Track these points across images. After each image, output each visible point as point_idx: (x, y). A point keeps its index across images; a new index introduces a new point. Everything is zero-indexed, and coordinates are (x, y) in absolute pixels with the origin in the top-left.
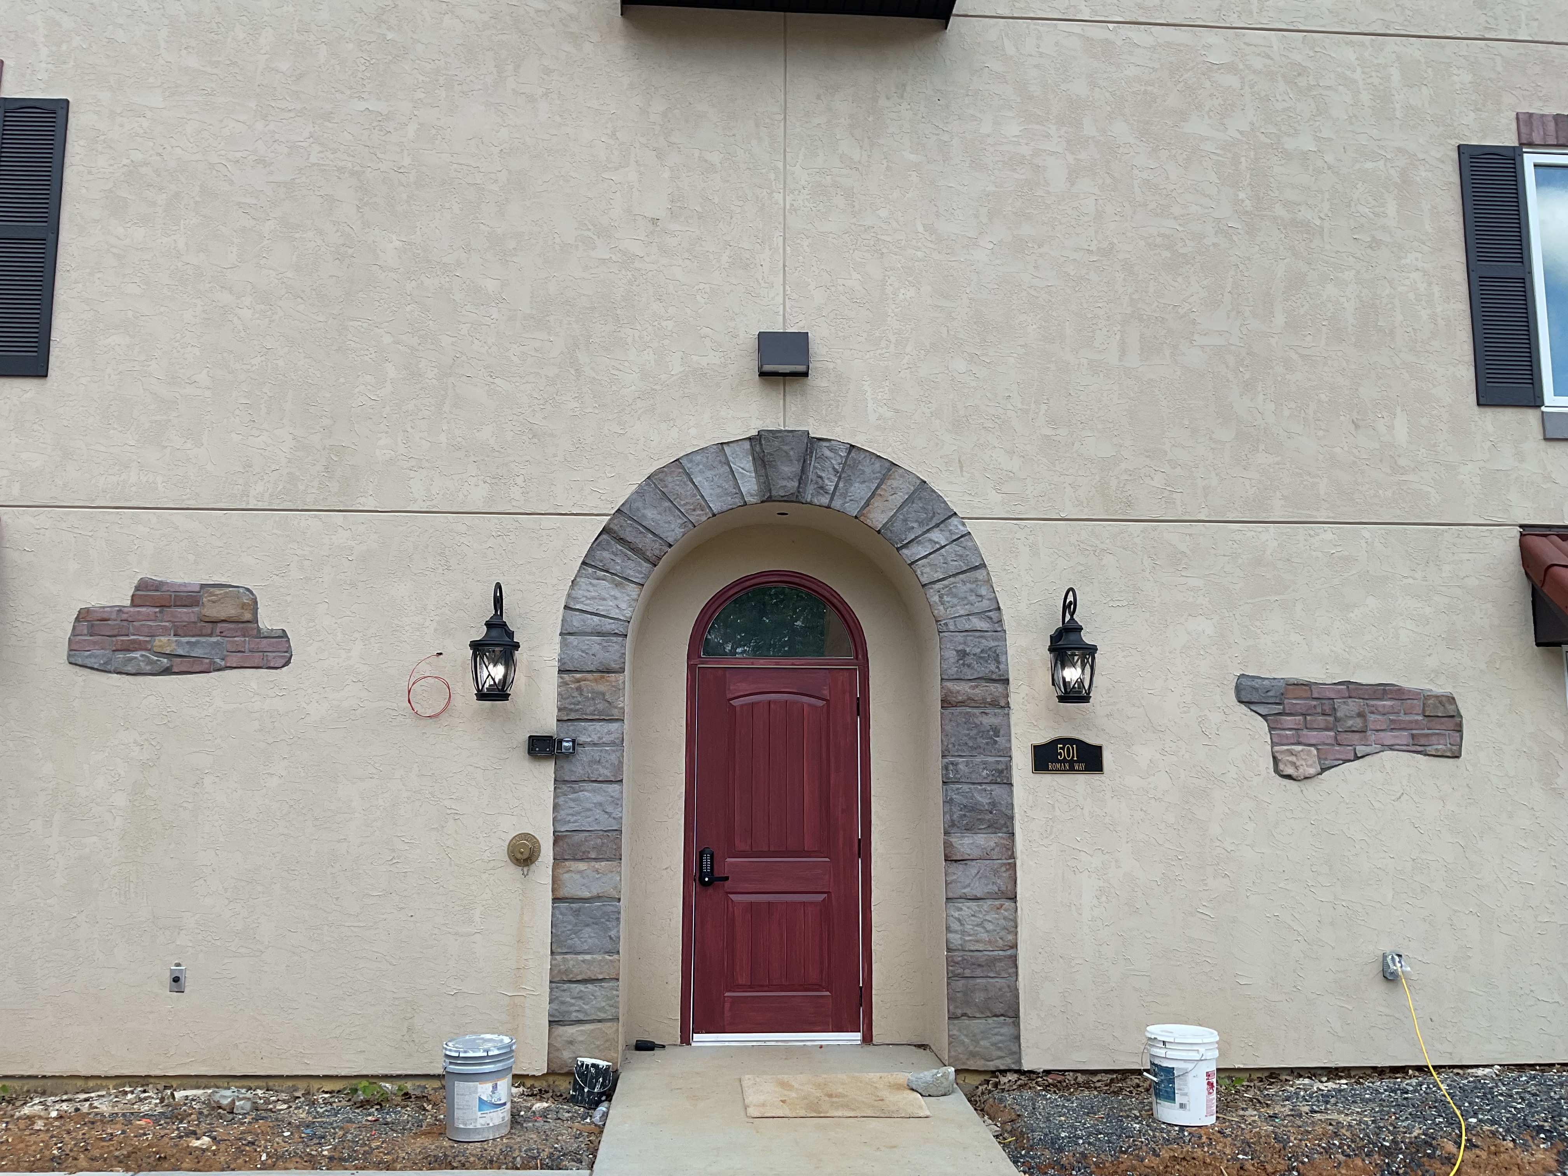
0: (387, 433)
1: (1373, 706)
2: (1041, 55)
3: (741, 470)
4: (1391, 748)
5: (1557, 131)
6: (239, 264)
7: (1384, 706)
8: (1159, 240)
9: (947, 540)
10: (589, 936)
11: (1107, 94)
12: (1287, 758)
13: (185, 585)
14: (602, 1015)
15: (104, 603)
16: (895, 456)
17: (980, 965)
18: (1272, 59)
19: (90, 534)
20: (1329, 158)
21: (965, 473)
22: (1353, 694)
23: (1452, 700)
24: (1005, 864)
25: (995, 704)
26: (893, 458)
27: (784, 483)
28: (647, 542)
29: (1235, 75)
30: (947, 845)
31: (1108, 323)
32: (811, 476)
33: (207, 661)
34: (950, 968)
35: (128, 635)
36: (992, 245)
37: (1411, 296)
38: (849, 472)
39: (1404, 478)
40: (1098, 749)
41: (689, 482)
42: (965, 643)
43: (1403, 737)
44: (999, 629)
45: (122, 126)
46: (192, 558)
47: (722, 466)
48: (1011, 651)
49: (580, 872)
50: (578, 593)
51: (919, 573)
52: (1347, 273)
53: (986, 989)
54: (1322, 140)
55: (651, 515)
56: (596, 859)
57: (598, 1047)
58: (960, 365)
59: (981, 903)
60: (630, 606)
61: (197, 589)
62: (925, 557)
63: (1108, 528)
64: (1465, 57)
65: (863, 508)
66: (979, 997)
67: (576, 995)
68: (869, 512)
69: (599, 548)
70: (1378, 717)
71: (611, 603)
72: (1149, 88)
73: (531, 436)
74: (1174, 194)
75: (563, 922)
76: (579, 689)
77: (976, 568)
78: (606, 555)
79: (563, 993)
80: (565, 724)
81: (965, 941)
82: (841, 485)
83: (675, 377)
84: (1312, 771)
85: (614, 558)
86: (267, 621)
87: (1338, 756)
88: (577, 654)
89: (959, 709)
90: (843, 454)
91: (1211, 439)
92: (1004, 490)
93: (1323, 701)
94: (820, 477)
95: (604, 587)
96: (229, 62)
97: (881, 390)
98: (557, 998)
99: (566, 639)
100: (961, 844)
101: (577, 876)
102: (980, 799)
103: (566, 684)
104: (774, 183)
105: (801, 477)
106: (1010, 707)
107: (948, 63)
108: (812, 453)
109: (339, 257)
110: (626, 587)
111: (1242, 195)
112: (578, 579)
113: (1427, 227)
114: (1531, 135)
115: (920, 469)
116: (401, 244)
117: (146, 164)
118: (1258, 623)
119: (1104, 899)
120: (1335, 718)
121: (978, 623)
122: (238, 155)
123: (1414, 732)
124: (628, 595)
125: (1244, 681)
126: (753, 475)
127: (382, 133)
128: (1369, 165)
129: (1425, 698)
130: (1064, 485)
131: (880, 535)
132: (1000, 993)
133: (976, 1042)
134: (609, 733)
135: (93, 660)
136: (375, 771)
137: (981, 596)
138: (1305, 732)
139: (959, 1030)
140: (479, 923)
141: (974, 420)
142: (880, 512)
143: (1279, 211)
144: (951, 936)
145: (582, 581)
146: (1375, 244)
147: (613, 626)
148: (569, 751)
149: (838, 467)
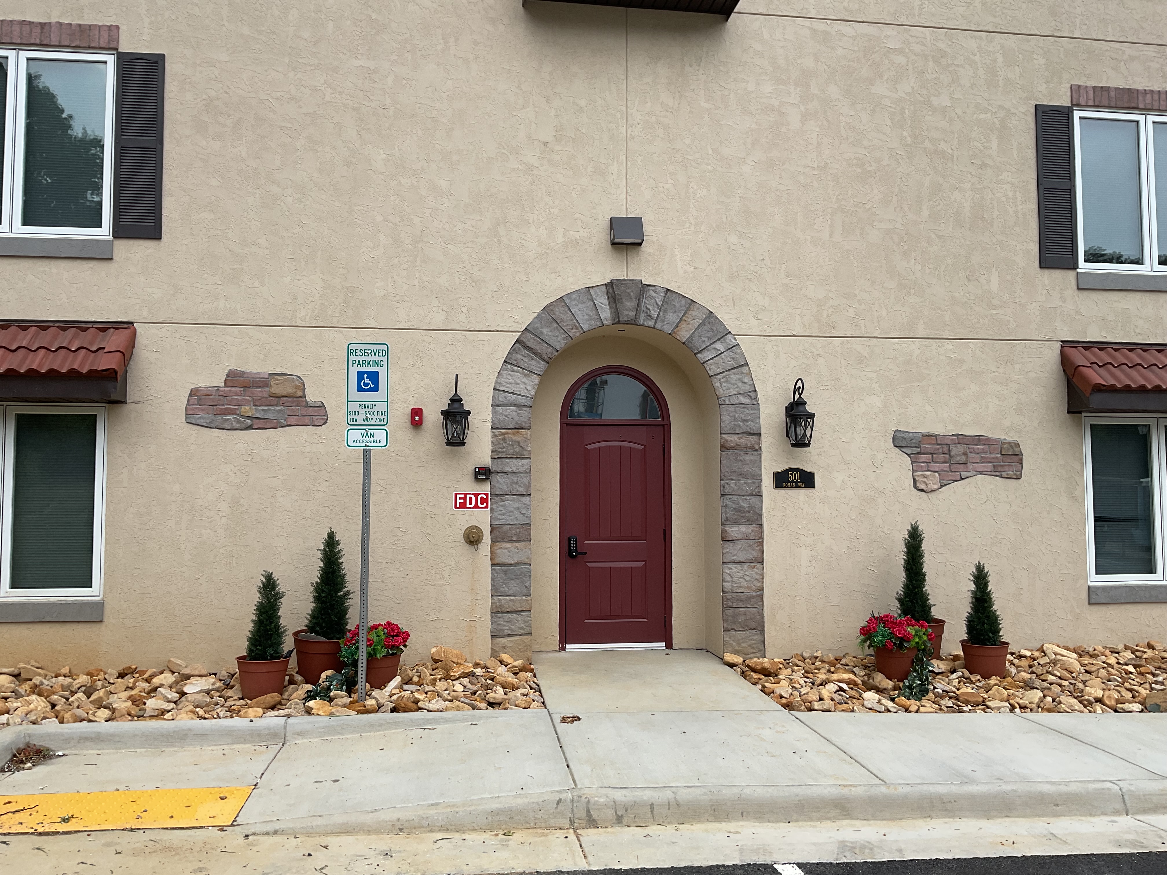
0: (381, 278)
1: (972, 449)
2: (785, 40)
3: (600, 304)
4: (981, 473)
5: (1094, 97)
6: (283, 167)
7: (978, 448)
8: (855, 161)
9: (725, 348)
10: (513, 586)
11: (826, 67)
12: (922, 479)
13: (259, 374)
14: (522, 632)
15: (207, 385)
16: (694, 296)
17: (742, 601)
18: (926, 46)
19: (196, 341)
20: (959, 111)
21: (736, 307)
22: (961, 442)
23: (1018, 445)
24: (757, 542)
25: (752, 448)
26: (693, 297)
27: (626, 313)
28: (543, 349)
29: (904, 56)
30: (723, 531)
31: (823, 214)
32: (643, 308)
33: (275, 421)
34: (724, 602)
35: (223, 405)
36: (754, 164)
37: (1004, 199)
38: (666, 306)
39: (995, 312)
40: (813, 474)
41: (569, 312)
42: (735, 412)
43: (988, 467)
44: (755, 403)
45: (200, 73)
46: (262, 356)
47: (589, 302)
48: (762, 416)
49: (507, 549)
50: (502, 380)
51: (708, 369)
52: (966, 184)
53: (745, 614)
54: (954, 100)
55: (545, 332)
56: (516, 541)
57: (520, 649)
58: (733, 239)
59: (743, 565)
60: (534, 388)
61: (267, 376)
62: (712, 359)
63: (821, 341)
64: (1042, 48)
65: (674, 328)
66: (741, 619)
67: (506, 620)
68: (678, 331)
69: (514, 352)
70: (974, 455)
71: (522, 386)
72: (851, 63)
73: (471, 282)
74: (864, 132)
75: (497, 578)
76: (504, 439)
77: (742, 366)
78: (518, 356)
79: (499, 619)
80: (495, 460)
81: (733, 587)
82: (661, 314)
83: (559, 245)
84: (936, 487)
85: (523, 358)
86: (312, 396)
87: (950, 478)
88: (502, 418)
89: (731, 451)
90: (662, 294)
91: (883, 287)
92: (760, 317)
93: (943, 446)
94: (649, 309)
95: (518, 376)
96: (269, 31)
97: (686, 254)
98: (495, 622)
99: (495, 409)
100: (732, 531)
101: (506, 551)
102: (743, 505)
103: (495, 436)
104: (620, 120)
105: (637, 309)
106: (761, 450)
107: (728, 43)
108: (644, 294)
109: (347, 164)
110: (531, 377)
111: (905, 134)
112: (502, 372)
113: (1016, 157)
114: (1079, 99)
115: (709, 304)
116: (386, 155)
117: (218, 99)
118: (907, 399)
119: (814, 562)
120: (950, 455)
121: (743, 399)
122: (279, 94)
123: (995, 464)
124: (533, 382)
125: (897, 434)
126: (608, 307)
127: (370, 82)
128: (982, 116)
129: (1002, 443)
130: (795, 315)
131: (684, 345)
132: (753, 616)
133: (739, 644)
134: (523, 466)
135: (202, 421)
136: (382, 488)
137: (745, 383)
138: (932, 464)
139: (730, 638)
140: (448, 579)
141: (742, 274)
142: (685, 331)
143: (927, 144)
144: (724, 584)
145: (504, 372)
146: (983, 166)
147: (524, 401)
148: (498, 476)
149: (660, 303)
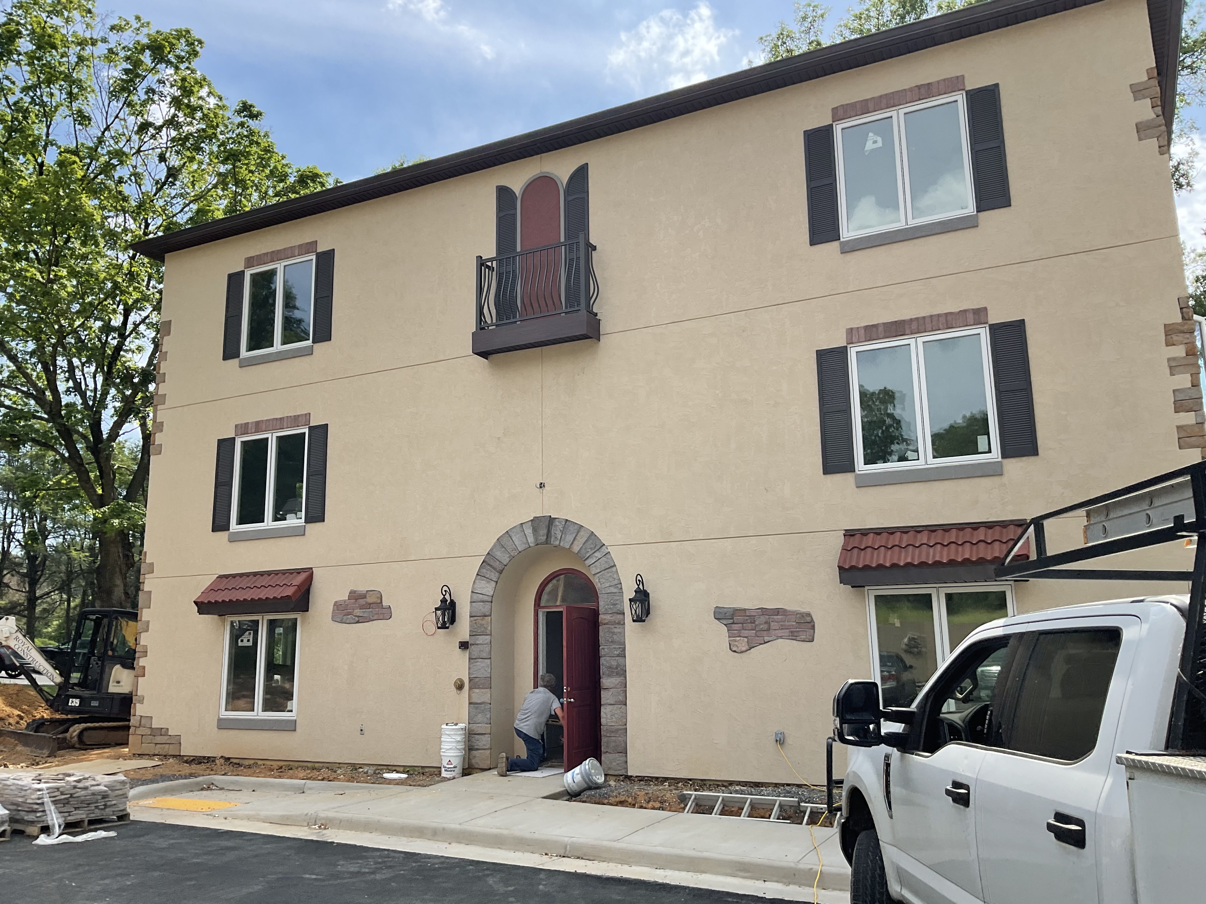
1: (773, 619)
3: (528, 533)
4: (781, 637)
5: (866, 334)
7: (778, 618)
9: (601, 555)
10: (480, 717)
12: (734, 643)
13: (362, 591)
14: (485, 747)
15: (341, 599)
16: (582, 523)
17: (612, 731)
18: (731, 326)
19: (337, 575)
20: (756, 368)
21: (608, 527)
22: (764, 613)
23: (809, 615)
24: (623, 690)
25: (619, 623)
27: (542, 537)
28: (497, 564)
30: (602, 682)
32: (553, 533)
33: (369, 618)
34: (602, 732)
35: (347, 610)
36: (617, 430)
37: (793, 426)
38: (566, 530)
41: (511, 540)
42: (608, 599)
43: (786, 632)
44: (621, 592)
45: (342, 430)
46: (364, 582)
47: (522, 532)
48: (625, 601)
50: (476, 586)
51: (591, 570)
52: (764, 420)
53: (615, 742)
55: (498, 554)
56: (482, 688)
57: (483, 759)
59: (613, 706)
61: (366, 592)
62: (593, 564)
63: (663, 546)
64: (821, 306)
65: (571, 545)
66: (612, 744)
67: (476, 739)
68: (573, 546)
70: (775, 623)
71: (486, 589)
72: (679, 351)
74: (689, 396)
75: (472, 712)
78: (484, 571)
79: (470, 739)
81: (607, 721)
82: (563, 536)
84: (744, 649)
85: (487, 572)
86: (385, 604)
87: (757, 642)
88: (475, 610)
89: (606, 627)
90: (563, 523)
91: (704, 503)
92: (623, 533)
93: (751, 617)
94: (556, 534)
95: (484, 583)
97: (577, 495)
99: (472, 604)
100: (606, 682)
102: (612, 663)
104: (538, 416)
105: (549, 534)
106: (625, 625)
110: (491, 583)
112: (475, 581)
114: (852, 339)
115: (591, 527)
118: (723, 583)
121: (613, 590)
123: (792, 630)
125: (717, 610)
126: (533, 535)
127: (415, 420)
128: (774, 368)
129: (796, 614)
131: (577, 556)
132: (620, 743)
133: (611, 762)
135: (338, 619)
137: (614, 579)
138: (743, 631)
139: (605, 758)
140: (446, 711)
142: (577, 546)
143: (734, 396)
144: (603, 719)
145: (477, 581)
148: (473, 647)
149: (562, 529)
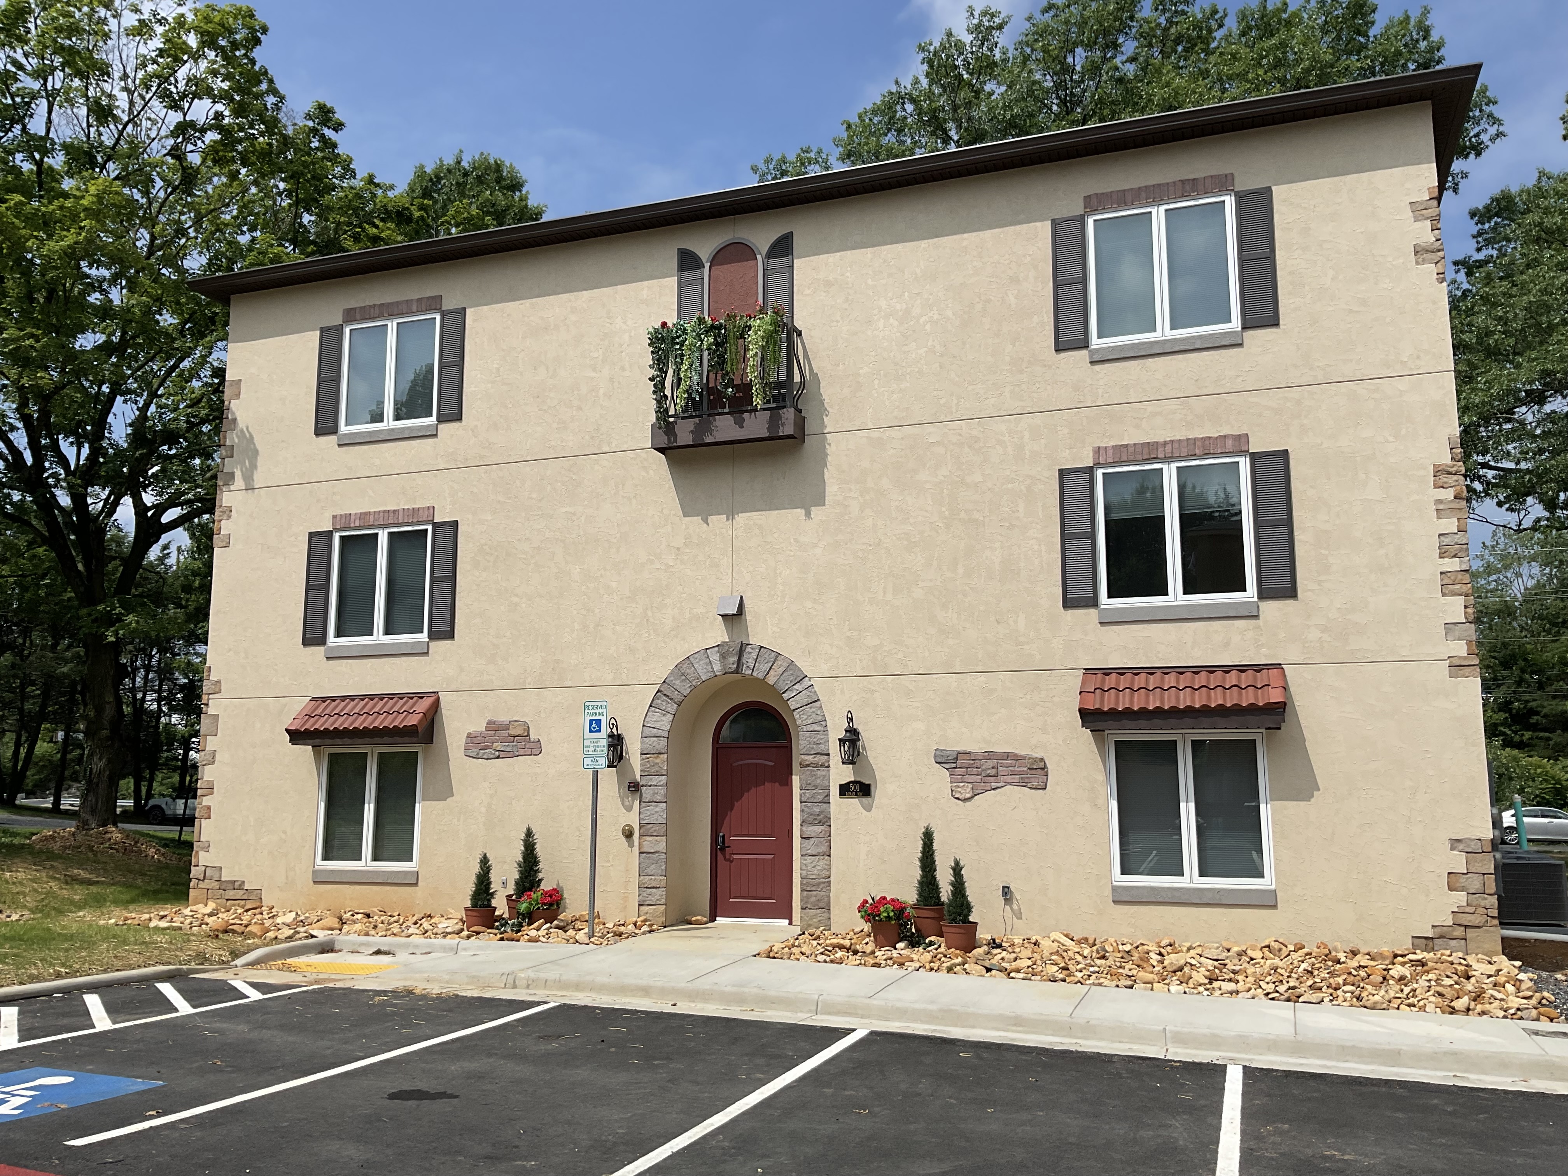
1: (1001, 763)
2: (848, 449)
3: (714, 660)
4: (1010, 784)
5: (1114, 455)
6: (520, 584)
7: (1007, 763)
9: (803, 688)
10: (653, 869)
11: (879, 465)
12: (957, 789)
13: (504, 721)
14: (658, 902)
15: (476, 730)
17: (813, 886)
19: (471, 702)
21: (811, 657)
22: (993, 758)
23: (1042, 760)
25: (823, 765)
26: (778, 650)
28: (675, 694)
29: (943, 447)
30: (801, 830)
31: (878, 579)
32: (744, 662)
33: (512, 753)
34: (801, 887)
35: (484, 743)
38: (760, 659)
40: (869, 786)
41: (692, 667)
42: (810, 737)
43: (1016, 779)
44: (826, 730)
45: (477, 529)
46: (506, 710)
47: (706, 659)
48: (831, 741)
49: (649, 841)
50: (648, 719)
51: (790, 705)
52: (996, 544)
53: (816, 896)
55: (677, 683)
56: (656, 836)
57: (657, 915)
58: (809, 604)
59: (815, 857)
60: (670, 724)
61: (508, 723)
63: (876, 680)
64: (1066, 420)
65: (766, 675)
66: (813, 900)
67: (648, 893)
69: (656, 699)
70: (1004, 768)
71: (661, 723)
72: (900, 460)
73: (629, 651)
75: (643, 862)
76: (650, 762)
77: (816, 701)
78: (659, 701)
79: (643, 893)
80: (643, 777)
81: (808, 875)
82: (757, 665)
84: (968, 796)
85: (662, 703)
86: (533, 737)
87: (983, 788)
88: (647, 746)
89: (807, 769)
90: (758, 650)
91: (926, 633)
92: (828, 664)
93: (977, 761)
94: (748, 662)
95: (658, 716)
98: (641, 894)
99: (643, 740)
100: (807, 831)
101: (648, 843)
102: (815, 810)
103: (645, 760)
105: (739, 663)
108: (744, 651)
109: (557, 578)
111: (944, 509)
112: (648, 713)
113: (1042, 516)
114: (1099, 459)
115: (791, 655)
117: (486, 544)
120: (982, 769)
121: (816, 727)
122: (519, 537)
123: (1022, 776)
124: (668, 719)
125: (938, 753)
126: (719, 662)
128: (1010, 486)
129: (1029, 759)
130: (857, 660)
132: (822, 898)
133: (812, 920)
134: (661, 781)
135: (473, 754)
138: (967, 776)
139: (804, 914)
140: (612, 862)
142: (773, 676)
143: (963, 515)
144: (802, 872)
145: (650, 713)
147: (663, 734)
148: (645, 788)
149: (755, 656)
